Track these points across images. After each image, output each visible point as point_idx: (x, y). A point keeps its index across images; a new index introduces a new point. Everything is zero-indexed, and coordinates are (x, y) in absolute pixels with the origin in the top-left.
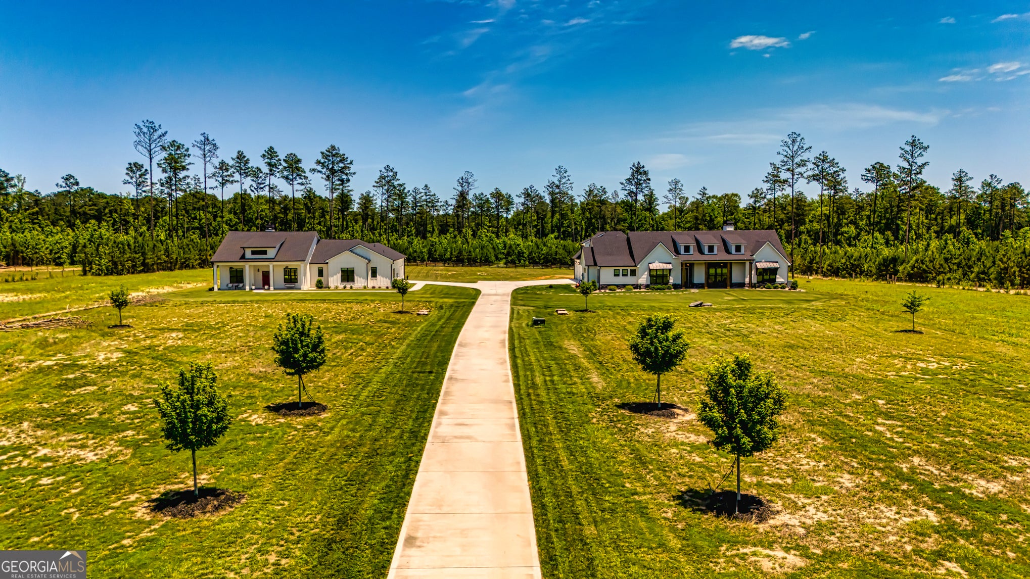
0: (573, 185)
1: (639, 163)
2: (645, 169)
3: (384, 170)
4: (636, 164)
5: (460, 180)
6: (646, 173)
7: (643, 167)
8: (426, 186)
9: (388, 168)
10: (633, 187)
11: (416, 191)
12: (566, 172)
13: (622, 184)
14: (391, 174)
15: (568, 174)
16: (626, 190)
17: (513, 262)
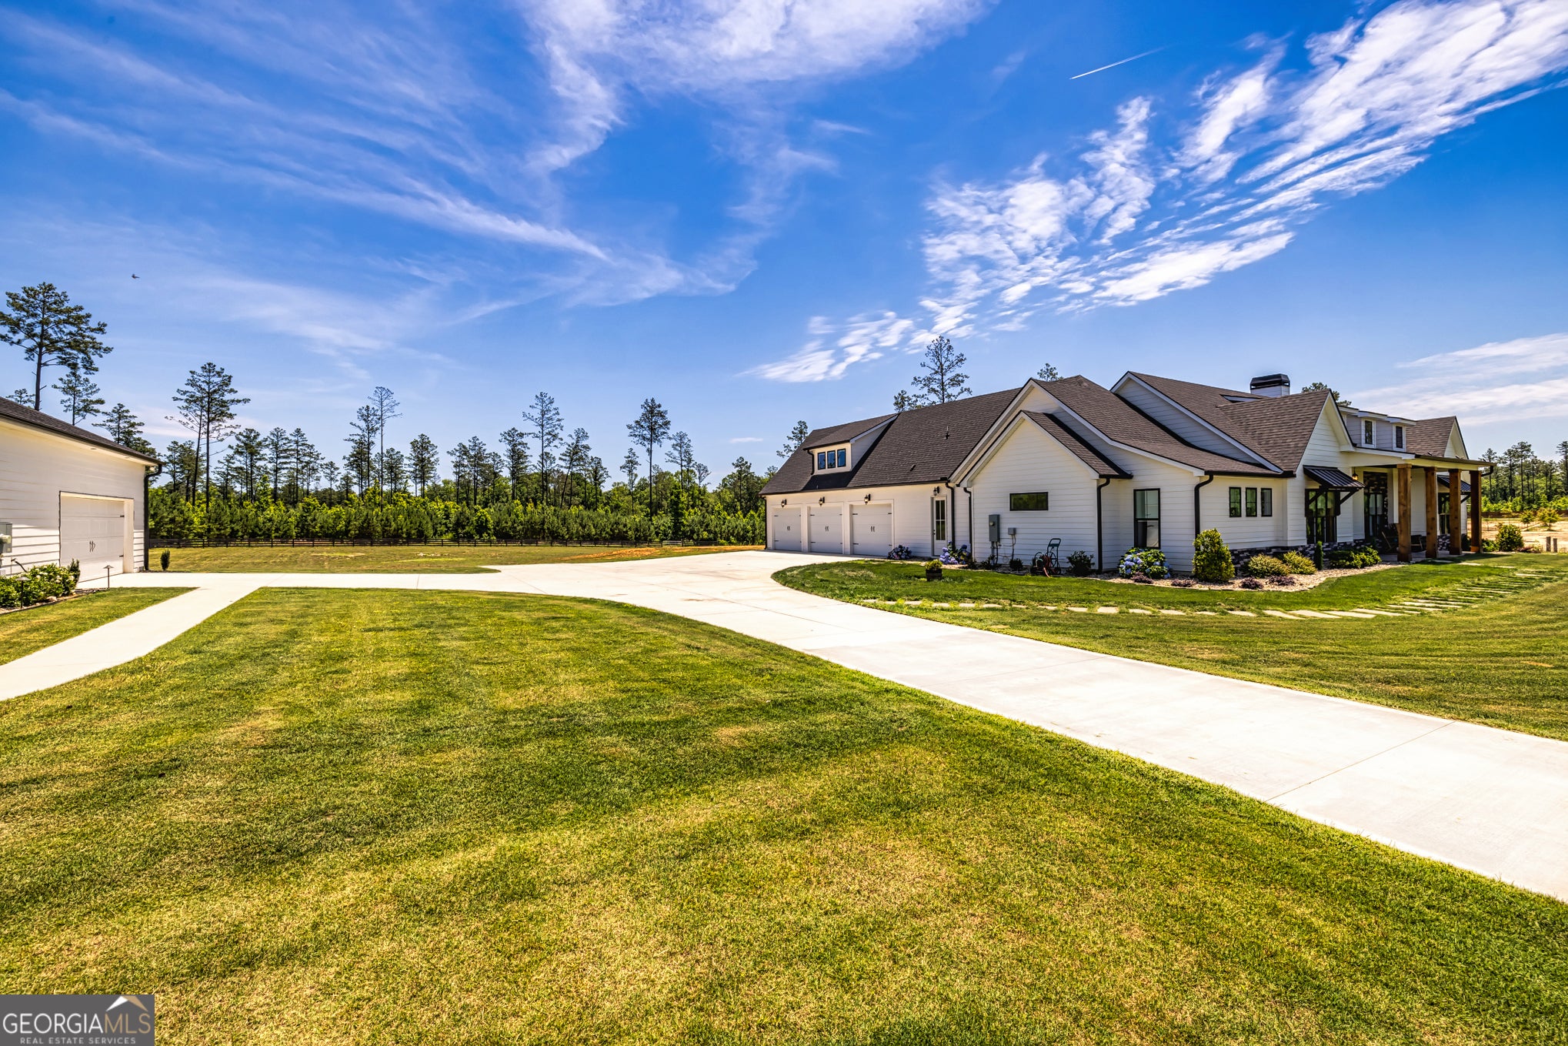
0: (562, 423)
1: (653, 400)
2: (661, 409)
3: (199, 371)
4: (649, 401)
5: (365, 412)
6: (661, 415)
7: (659, 406)
8: (298, 431)
9: (209, 368)
10: (645, 432)
11: (278, 433)
12: (551, 403)
13: (630, 427)
14: (217, 380)
15: (554, 405)
16: (635, 436)
17: (469, 538)
